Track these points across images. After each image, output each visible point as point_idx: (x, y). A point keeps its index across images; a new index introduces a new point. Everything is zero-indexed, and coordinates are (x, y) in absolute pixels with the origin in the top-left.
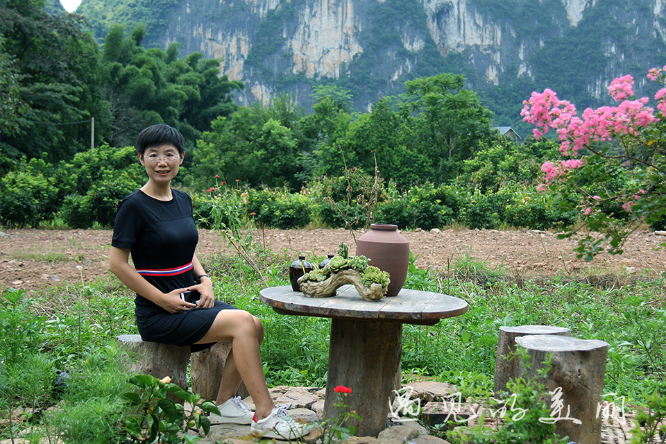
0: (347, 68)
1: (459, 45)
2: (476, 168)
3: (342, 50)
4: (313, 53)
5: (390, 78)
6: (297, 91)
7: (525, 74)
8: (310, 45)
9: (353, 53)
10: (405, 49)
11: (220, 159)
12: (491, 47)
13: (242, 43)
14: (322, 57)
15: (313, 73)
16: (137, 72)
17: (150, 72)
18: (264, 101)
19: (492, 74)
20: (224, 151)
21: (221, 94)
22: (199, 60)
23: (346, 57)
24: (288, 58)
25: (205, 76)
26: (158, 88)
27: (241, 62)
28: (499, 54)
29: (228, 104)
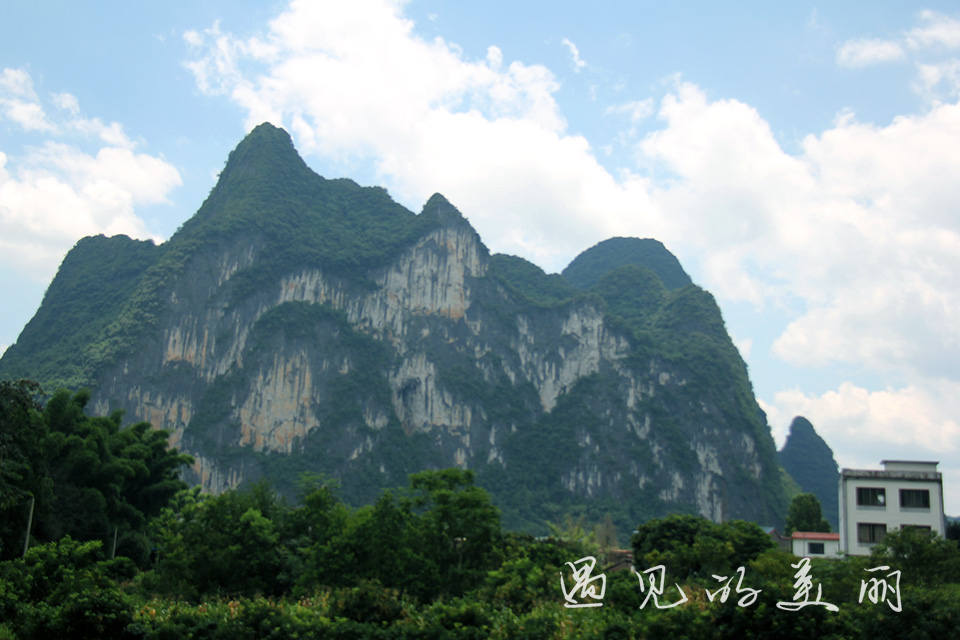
0: (300, 442)
1: (425, 424)
2: (501, 582)
3: (297, 423)
4: (264, 424)
5: (348, 456)
6: (242, 466)
7: (496, 460)
8: (260, 416)
9: (309, 427)
10: (367, 426)
11: (188, 555)
12: (459, 429)
13: (184, 409)
14: (273, 429)
15: (262, 446)
16: (81, 444)
17: (95, 444)
18: (204, 475)
19: (460, 458)
20: (193, 544)
21: (168, 469)
22: (146, 431)
23: (301, 431)
24: (236, 427)
25: (153, 448)
26: (102, 461)
27: (181, 430)
28: (468, 437)
29: (174, 482)
